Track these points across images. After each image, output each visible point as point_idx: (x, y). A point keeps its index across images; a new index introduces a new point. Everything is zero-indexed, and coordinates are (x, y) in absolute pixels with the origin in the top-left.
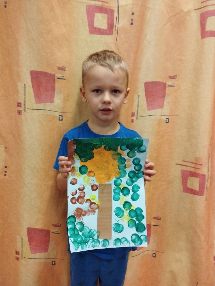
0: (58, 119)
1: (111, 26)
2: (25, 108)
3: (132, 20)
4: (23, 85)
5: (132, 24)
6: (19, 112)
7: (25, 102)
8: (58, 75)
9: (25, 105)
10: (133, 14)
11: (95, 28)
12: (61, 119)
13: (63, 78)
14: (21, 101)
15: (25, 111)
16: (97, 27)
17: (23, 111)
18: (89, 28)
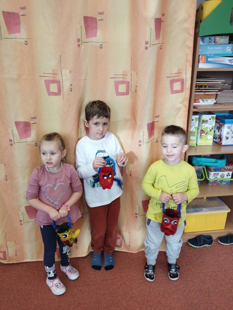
0: (35, 145)
1: (59, 90)
2: (14, 143)
3: (71, 89)
4: (11, 130)
5: (71, 91)
6: (11, 145)
7: (14, 139)
8: (31, 122)
9: (14, 140)
10: (71, 85)
11: (51, 92)
12: (36, 145)
13: (35, 123)
14: (12, 138)
15: (14, 144)
16: (52, 91)
17: (13, 144)
18: (47, 92)
